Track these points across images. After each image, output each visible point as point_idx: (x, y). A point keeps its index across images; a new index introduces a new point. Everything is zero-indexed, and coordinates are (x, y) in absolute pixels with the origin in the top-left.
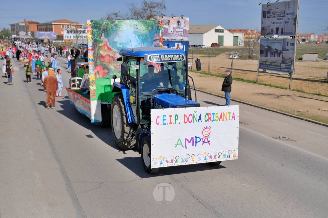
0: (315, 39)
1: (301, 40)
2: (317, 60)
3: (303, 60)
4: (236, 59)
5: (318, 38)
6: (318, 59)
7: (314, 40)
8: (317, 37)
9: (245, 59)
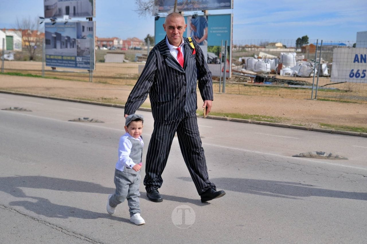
0: (119, 44)
1: (102, 46)
2: (124, 61)
3: (106, 61)
4: (11, 60)
5: (124, 44)
6: (126, 61)
7: (119, 46)
8: (121, 42)
9: (25, 60)
